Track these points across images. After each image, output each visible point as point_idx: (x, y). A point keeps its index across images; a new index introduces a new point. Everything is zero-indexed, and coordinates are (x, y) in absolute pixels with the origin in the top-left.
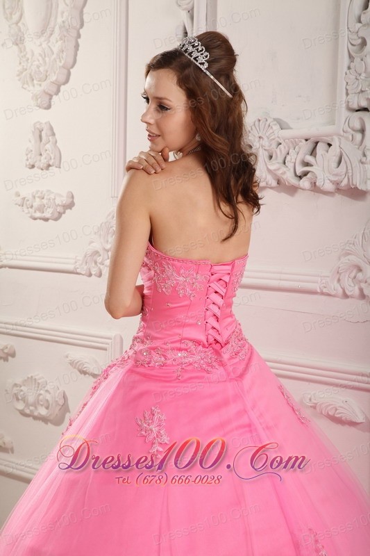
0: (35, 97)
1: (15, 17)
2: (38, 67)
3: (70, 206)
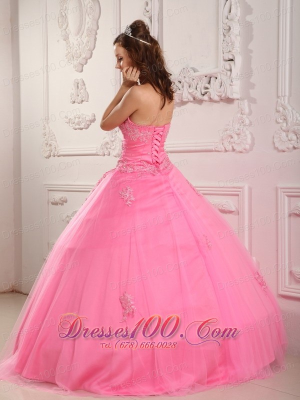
0: (75, 66)
1: (64, 27)
2: (76, 51)
3: (94, 121)
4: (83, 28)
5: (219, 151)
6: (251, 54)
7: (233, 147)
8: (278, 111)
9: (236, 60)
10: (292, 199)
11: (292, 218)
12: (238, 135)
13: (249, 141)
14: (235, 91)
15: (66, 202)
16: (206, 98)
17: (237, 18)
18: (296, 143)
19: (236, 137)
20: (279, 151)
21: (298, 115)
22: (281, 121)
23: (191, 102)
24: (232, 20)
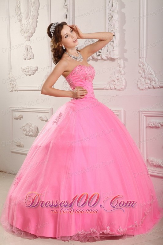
0: (25, 38)
1: (19, 14)
2: (26, 28)
3: (37, 70)
4: (29, 15)
5: (107, 89)
6: (124, 32)
7: (115, 87)
8: (140, 66)
9: (116, 35)
10: (148, 117)
11: (148, 129)
12: (117, 80)
13: (124, 83)
14: (116, 54)
15: (22, 118)
16: (99, 58)
17: (117, 10)
18: (150, 85)
19: (116, 81)
20: (141, 90)
21: (151, 69)
22: (142, 72)
23: (91, 60)
24: (113, 11)
